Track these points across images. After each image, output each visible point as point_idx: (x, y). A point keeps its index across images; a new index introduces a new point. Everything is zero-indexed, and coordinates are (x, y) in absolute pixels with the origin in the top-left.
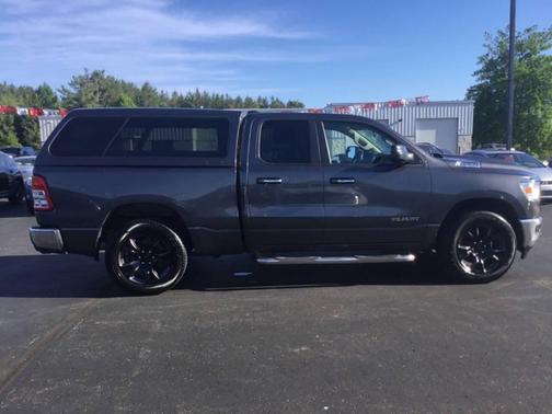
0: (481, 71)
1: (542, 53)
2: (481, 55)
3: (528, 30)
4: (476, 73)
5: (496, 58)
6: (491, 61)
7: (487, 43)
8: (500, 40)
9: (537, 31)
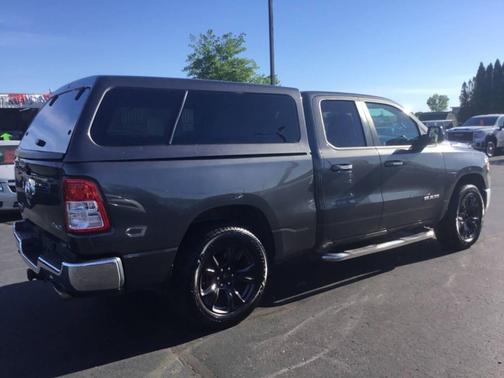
0: (190, 68)
1: (236, 56)
2: (189, 54)
3: (225, 36)
4: (186, 69)
5: (201, 57)
6: (198, 60)
7: (192, 44)
8: (203, 42)
9: (233, 37)
